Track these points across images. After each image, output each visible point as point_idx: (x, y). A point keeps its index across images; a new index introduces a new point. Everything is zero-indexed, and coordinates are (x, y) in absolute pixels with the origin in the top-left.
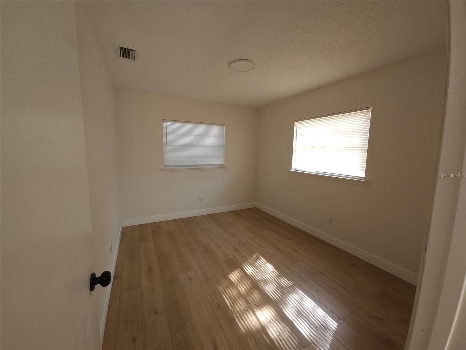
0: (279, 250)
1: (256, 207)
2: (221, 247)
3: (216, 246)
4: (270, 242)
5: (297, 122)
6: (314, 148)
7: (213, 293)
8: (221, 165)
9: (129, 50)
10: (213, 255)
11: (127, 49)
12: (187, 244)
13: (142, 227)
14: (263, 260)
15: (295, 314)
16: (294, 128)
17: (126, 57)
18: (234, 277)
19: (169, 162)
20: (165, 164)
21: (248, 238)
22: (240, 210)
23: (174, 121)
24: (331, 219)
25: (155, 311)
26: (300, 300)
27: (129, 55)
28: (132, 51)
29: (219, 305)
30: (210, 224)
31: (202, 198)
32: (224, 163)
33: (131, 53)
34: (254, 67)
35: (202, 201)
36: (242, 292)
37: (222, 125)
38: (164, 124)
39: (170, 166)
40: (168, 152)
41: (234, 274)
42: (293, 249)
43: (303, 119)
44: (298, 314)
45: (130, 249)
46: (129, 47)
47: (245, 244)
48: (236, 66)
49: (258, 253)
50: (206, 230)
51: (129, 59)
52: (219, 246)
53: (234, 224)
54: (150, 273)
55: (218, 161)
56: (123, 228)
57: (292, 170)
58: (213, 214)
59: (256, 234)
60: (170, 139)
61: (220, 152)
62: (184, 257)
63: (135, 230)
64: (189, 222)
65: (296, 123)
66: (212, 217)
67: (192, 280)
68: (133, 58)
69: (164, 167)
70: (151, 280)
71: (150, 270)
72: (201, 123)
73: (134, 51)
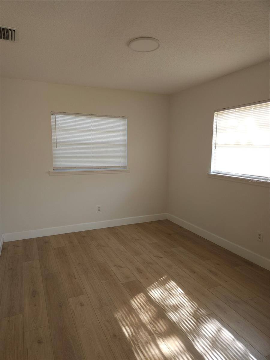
0: (194, 272)
1: (167, 220)
2: (121, 267)
3: (115, 266)
4: (182, 262)
5: (217, 112)
6: (237, 145)
7: (108, 322)
8: (124, 167)
9: (8, 30)
10: (111, 276)
11: (6, 29)
12: (80, 263)
13: (27, 242)
14: (173, 283)
15: (210, 346)
16: (213, 120)
17: (4, 38)
18: (137, 302)
19: (60, 163)
20: (54, 166)
21: (155, 256)
22: (147, 223)
23: (65, 113)
24: (260, 235)
25: (39, 340)
26: (217, 330)
27: (8, 35)
28: (11, 31)
29: (115, 336)
30: (109, 239)
31: (99, 208)
32: (127, 165)
33: (10, 33)
34: (159, 45)
35: (99, 211)
36: (144, 321)
37: (124, 117)
38: (53, 117)
39: (60, 168)
40: (58, 151)
41: (137, 298)
42: (211, 271)
43: (225, 109)
44: (213, 346)
45: (12, 269)
46: (8, 27)
47: (151, 263)
48: (136, 45)
49: (166, 275)
50: (104, 246)
51: (8, 41)
52: (119, 266)
53: (138, 240)
54: (34, 297)
55: (119, 162)
56: (4, 243)
57: (211, 173)
58: (113, 228)
59: (165, 252)
60: (60, 136)
61: (121, 151)
62: (75, 279)
63: (18, 247)
64: (84, 237)
65: (215, 114)
66: (112, 231)
67: (84, 305)
68: (13, 38)
69: (53, 170)
70: (35, 305)
71: (34, 294)
72: (98, 115)
73: (14, 31)
